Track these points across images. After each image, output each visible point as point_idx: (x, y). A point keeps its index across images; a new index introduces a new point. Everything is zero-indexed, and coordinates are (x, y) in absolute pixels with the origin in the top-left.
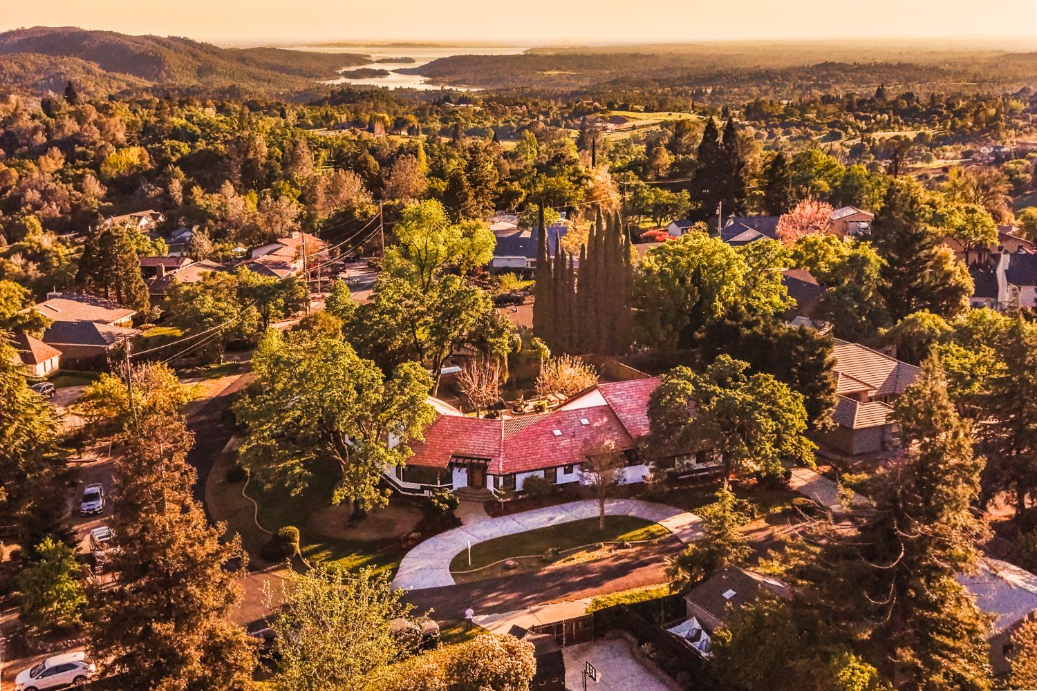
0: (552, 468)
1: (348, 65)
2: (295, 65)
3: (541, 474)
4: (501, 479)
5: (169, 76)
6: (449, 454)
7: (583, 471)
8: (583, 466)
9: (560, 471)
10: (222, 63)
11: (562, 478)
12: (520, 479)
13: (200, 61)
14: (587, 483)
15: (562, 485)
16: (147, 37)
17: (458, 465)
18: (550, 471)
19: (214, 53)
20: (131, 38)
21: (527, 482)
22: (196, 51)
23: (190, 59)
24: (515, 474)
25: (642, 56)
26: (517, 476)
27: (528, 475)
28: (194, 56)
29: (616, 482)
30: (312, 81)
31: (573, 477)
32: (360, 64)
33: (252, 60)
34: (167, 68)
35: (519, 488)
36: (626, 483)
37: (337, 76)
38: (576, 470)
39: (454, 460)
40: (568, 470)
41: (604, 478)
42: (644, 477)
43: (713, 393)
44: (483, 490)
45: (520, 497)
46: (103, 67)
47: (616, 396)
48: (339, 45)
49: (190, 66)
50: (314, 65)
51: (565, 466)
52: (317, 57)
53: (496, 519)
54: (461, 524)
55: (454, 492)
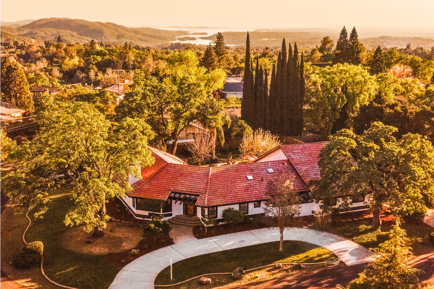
0: (244, 203)
1: (179, 35)
2: (158, 35)
3: (236, 207)
4: (206, 210)
5: (105, 38)
6: (169, 190)
7: (267, 205)
8: (268, 202)
9: (251, 206)
10: (127, 33)
11: (253, 210)
12: (220, 210)
13: (119, 32)
14: (270, 215)
15: (252, 216)
16: (97, 22)
17: (175, 198)
18: (244, 204)
19: (124, 29)
20: (90, 22)
21: (225, 212)
22: (117, 28)
23: (115, 31)
24: (217, 206)
25: (303, 33)
26: (218, 208)
27: (227, 207)
28: (116, 30)
29: (293, 215)
30: (164, 41)
31: (260, 211)
32: (185, 35)
33: (140, 32)
34: (105, 35)
35: (220, 216)
36: (300, 215)
37: (175, 40)
38: (263, 205)
39: (172, 195)
40: (258, 204)
41: (284, 212)
42: (313, 212)
43: (372, 148)
44: (194, 217)
45: (221, 223)
46: (79, 34)
47: (294, 153)
48: (176, 27)
49: (114, 34)
50: (166, 35)
51: (255, 201)
52: (167, 32)
53: (200, 240)
54: (173, 243)
55: (173, 219)
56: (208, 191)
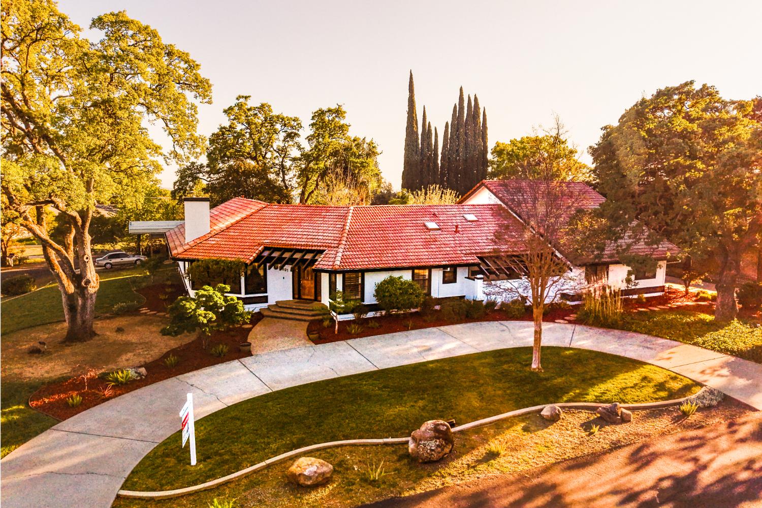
0: (423, 267)
4: (339, 279)
6: (260, 244)
7: (472, 278)
8: (472, 271)
9: (437, 277)
11: (439, 289)
12: (372, 282)
15: (439, 301)
17: (276, 262)
18: (422, 273)
24: (363, 272)
26: (367, 275)
27: (382, 277)
35: (370, 298)
38: (462, 276)
39: (266, 253)
40: (450, 274)
44: (315, 305)
45: (370, 315)
51: (444, 267)
53: (320, 346)
54: (249, 354)
55: (269, 308)
56: (344, 242)
